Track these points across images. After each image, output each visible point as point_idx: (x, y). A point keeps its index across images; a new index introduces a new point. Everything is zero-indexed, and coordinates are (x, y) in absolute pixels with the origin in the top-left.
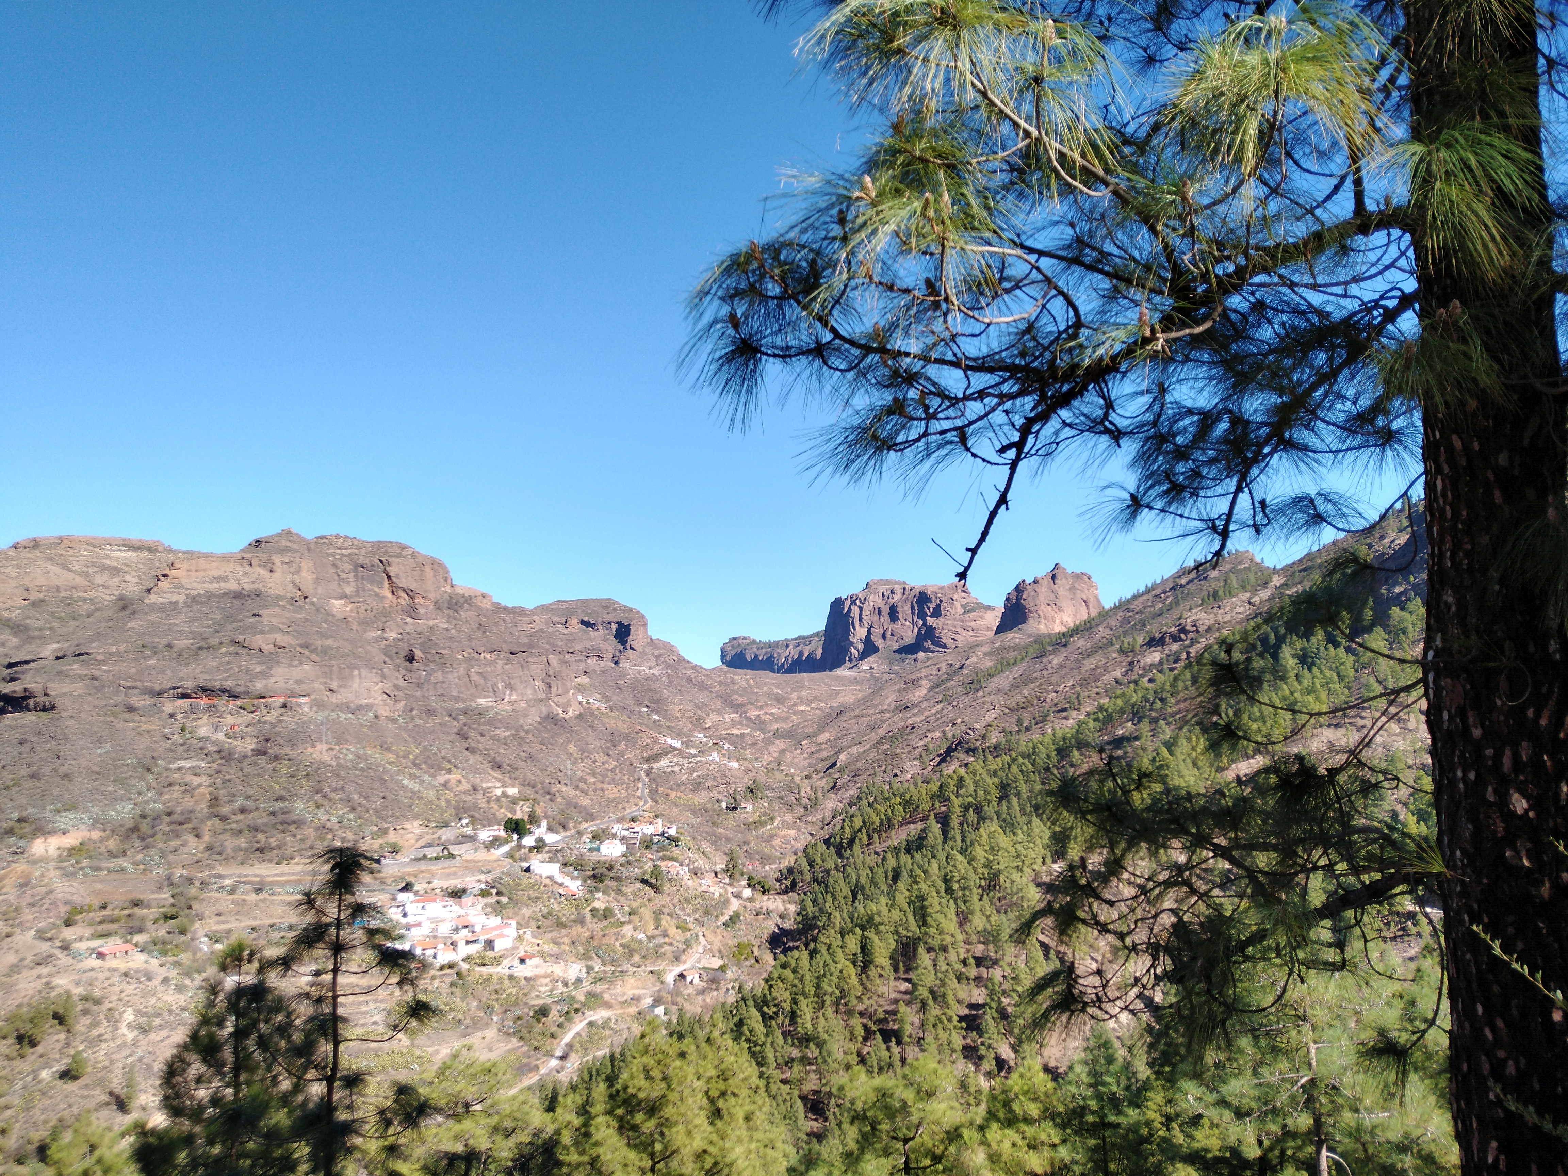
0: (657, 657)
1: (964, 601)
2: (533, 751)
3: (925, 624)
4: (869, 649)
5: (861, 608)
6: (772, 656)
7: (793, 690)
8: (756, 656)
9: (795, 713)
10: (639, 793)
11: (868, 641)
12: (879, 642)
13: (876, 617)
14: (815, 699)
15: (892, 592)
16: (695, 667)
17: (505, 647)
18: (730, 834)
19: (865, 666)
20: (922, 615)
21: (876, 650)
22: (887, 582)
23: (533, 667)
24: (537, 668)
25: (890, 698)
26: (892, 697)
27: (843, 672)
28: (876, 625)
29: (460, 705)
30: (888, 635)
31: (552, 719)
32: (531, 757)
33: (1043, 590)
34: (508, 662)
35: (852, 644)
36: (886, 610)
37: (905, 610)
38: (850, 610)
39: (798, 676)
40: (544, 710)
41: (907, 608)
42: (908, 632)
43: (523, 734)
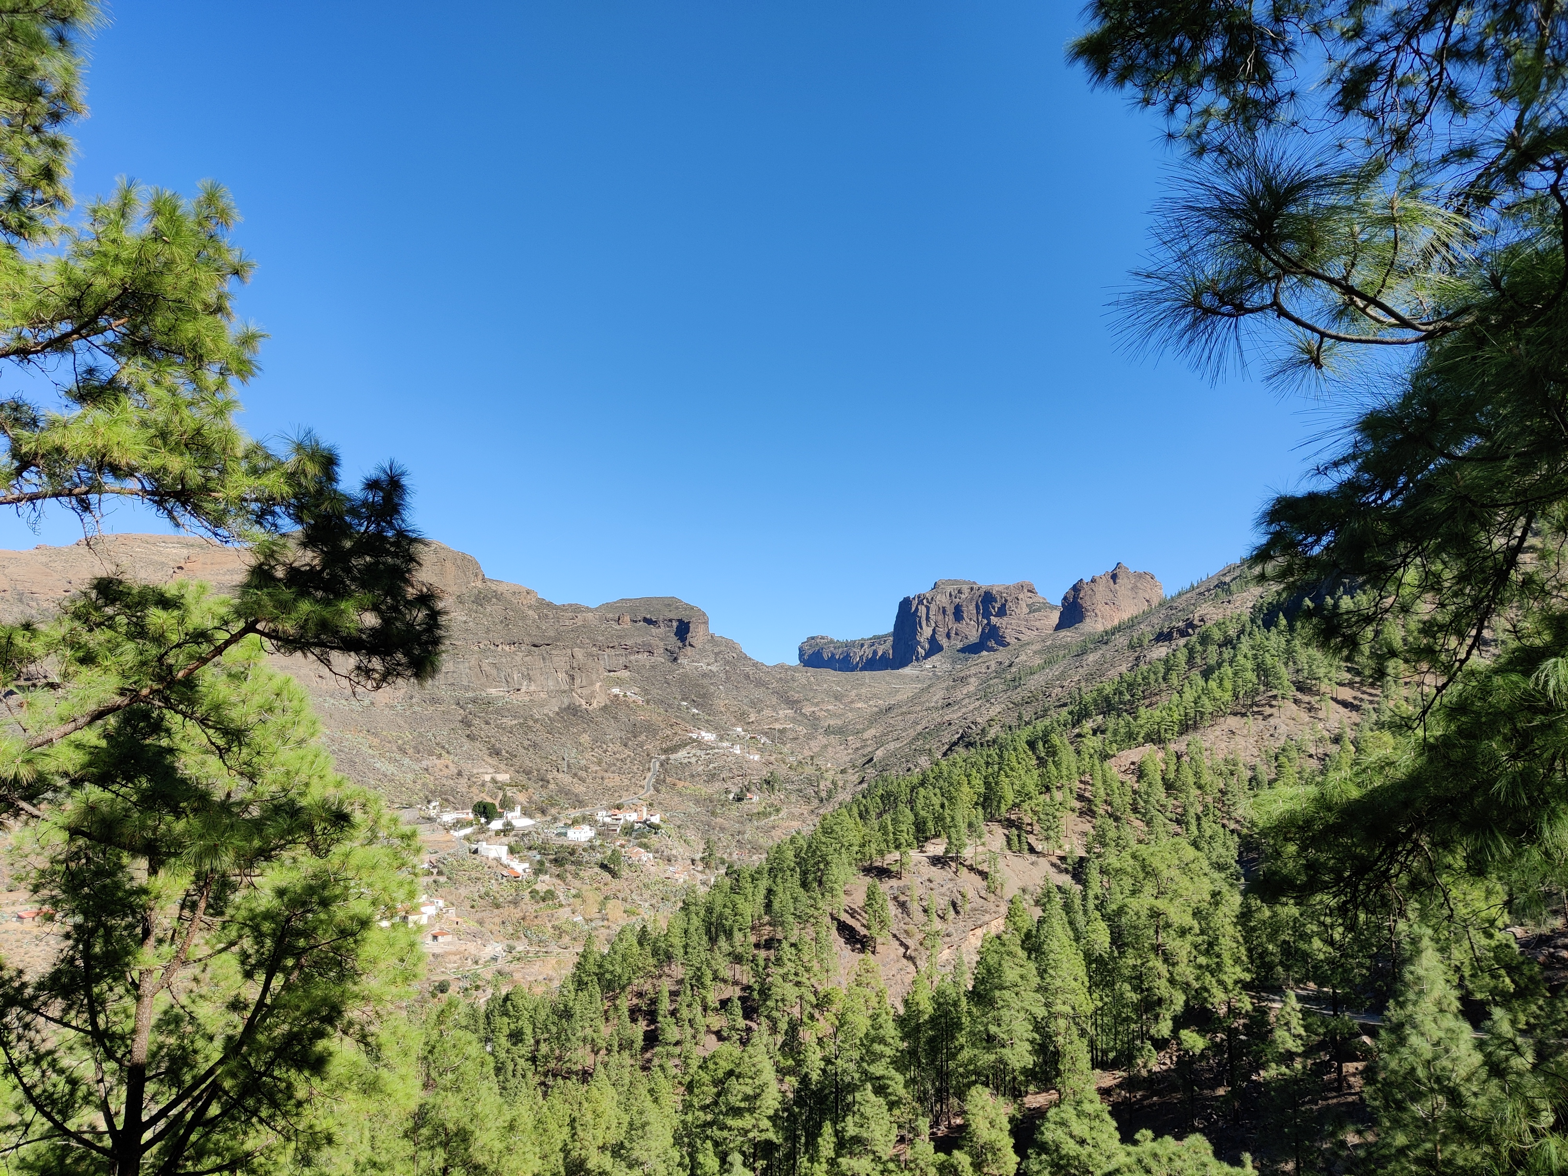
0: (716, 654)
1: (1030, 601)
2: (538, 740)
3: (989, 624)
4: (935, 647)
5: (928, 608)
6: (848, 655)
7: (853, 688)
8: (833, 655)
9: (851, 710)
10: (645, 783)
11: (933, 640)
12: (944, 642)
13: (941, 617)
14: (875, 696)
15: (960, 592)
16: (755, 665)
17: (527, 640)
18: (726, 824)
19: (928, 665)
20: (987, 615)
21: (940, 649)
22: (955, 582)
23: (555, 659)
24: (560, 659)
27: (907, 671)
28: (940, 624)
29: (470, 694)
30: (953, 635)
31: (573, 710)
32: (535, 745)
33: (1101, 589)
34: (529, 653)
35: (919, 643)
36: (950, 610)
37: (970, 610)
38: (917, 609)
40: (566, 701)
41: (972, 607)
42: (972, 632)
43: (531, 723)
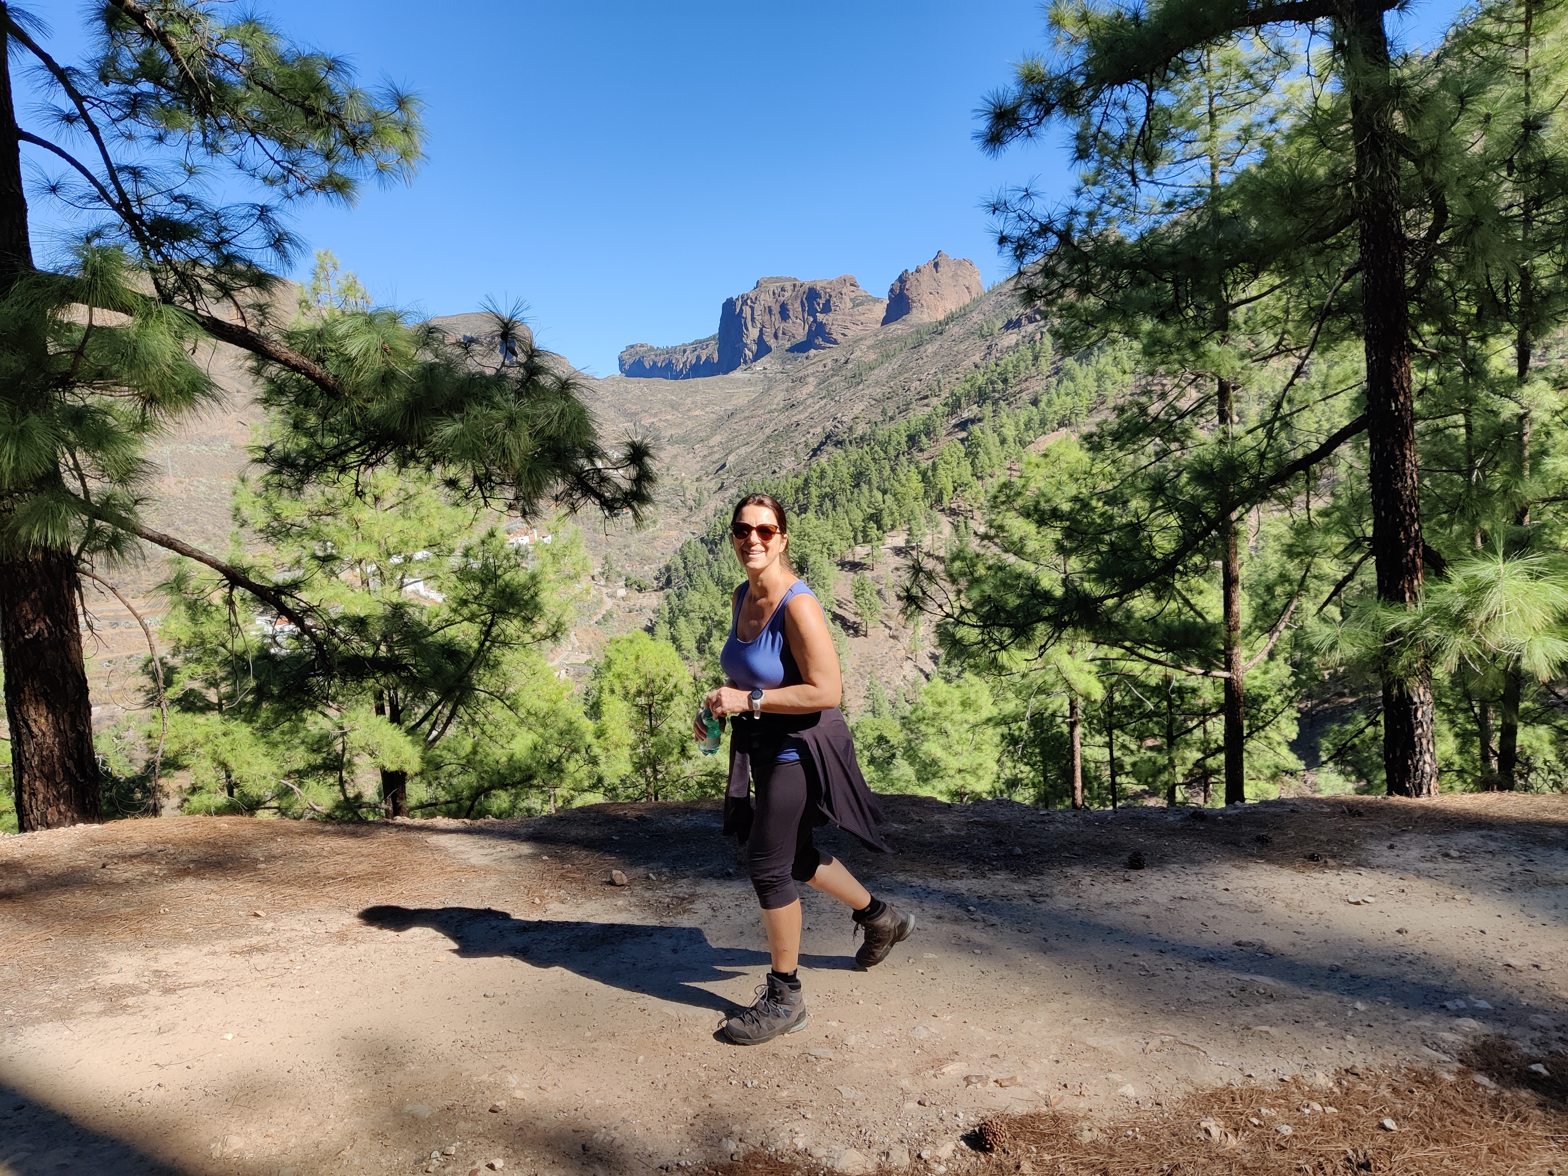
1: (853, 295)
3: (815, 321)
4: (763, 349)
5: (752, 308)
6: (670, 362)
7: (688, 395)
8: (655, 363)
9: (689, 418)
11: (761, 341)
12: (772, 342)
13: (767, 317)
14: (710, 403)
15: (783, 290)
19: (758, 366)
20: (812, 312)
21: (769, 350)
22: (778, 279)
25: (778, 398)
26: (781, 396)
27: (737, 374)
28: (767, 325)
30: (780, 335)
33: (926, 278)
35: (746, 345)
36: (776, 309)
37: (795, 308)
38: (741, 310)
39: (692, 381)
41: (797, 304)
42: (799, 330)
